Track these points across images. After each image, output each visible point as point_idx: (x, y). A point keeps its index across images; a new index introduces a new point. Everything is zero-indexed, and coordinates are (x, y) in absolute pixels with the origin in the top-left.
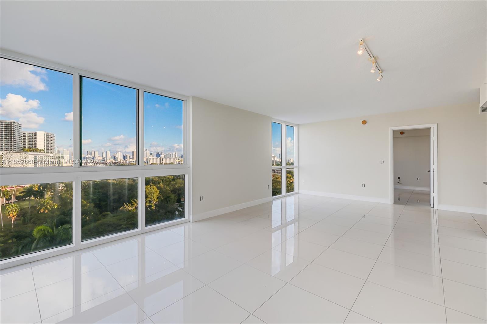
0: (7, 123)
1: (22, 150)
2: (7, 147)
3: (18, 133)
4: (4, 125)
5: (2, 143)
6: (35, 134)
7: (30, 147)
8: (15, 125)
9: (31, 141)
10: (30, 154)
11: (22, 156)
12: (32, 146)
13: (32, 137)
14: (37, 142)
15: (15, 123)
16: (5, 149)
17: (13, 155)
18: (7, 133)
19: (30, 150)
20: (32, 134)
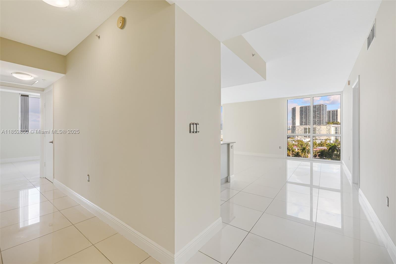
0: (318, 106)
1: (327, 124)
2: (318, 122)
3: (325, 111)
4: (317, 108)
5: (315, 120)
6: (336, 111)
7: (333, 121)
8: (323, 107)
9: (334, 116)
10: (333, 127)
11: (327, 127)
12: (335, 121)
13: (335, 113)
14: (338, 117)
15: (323, 105)
16: (317, 123)
17: (322, 127)
18: (319, 113)
19: (333, 123)
20: (335, 111)
